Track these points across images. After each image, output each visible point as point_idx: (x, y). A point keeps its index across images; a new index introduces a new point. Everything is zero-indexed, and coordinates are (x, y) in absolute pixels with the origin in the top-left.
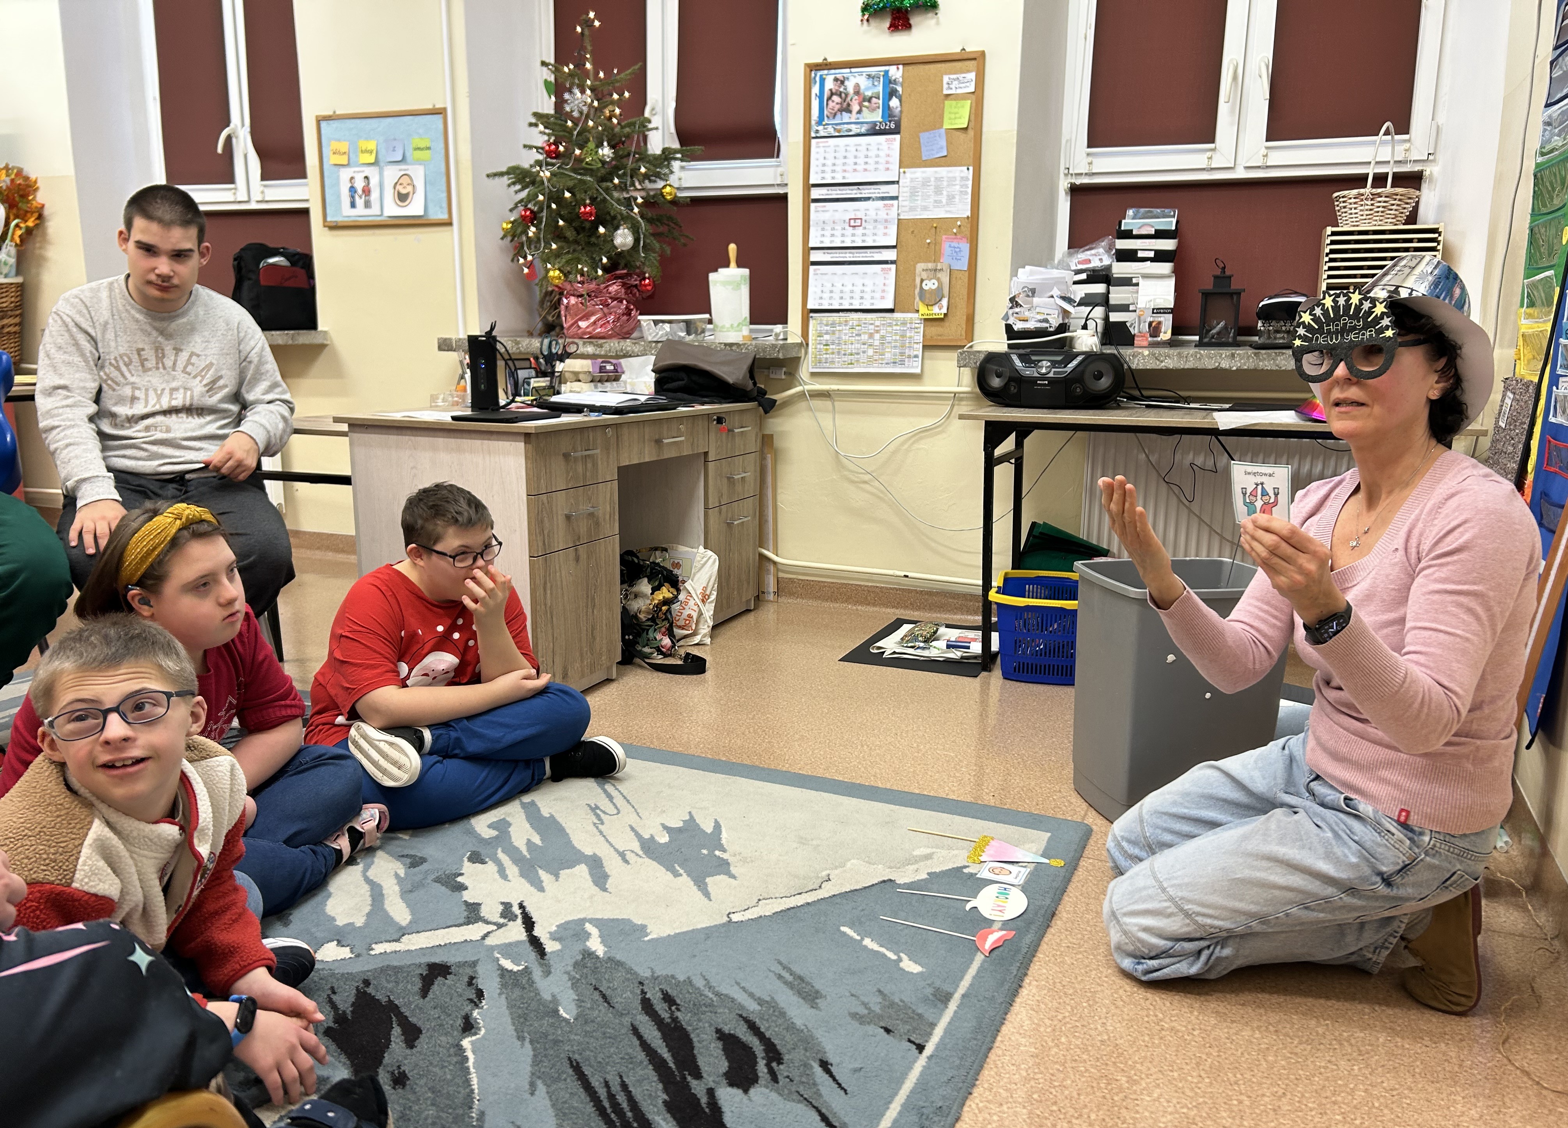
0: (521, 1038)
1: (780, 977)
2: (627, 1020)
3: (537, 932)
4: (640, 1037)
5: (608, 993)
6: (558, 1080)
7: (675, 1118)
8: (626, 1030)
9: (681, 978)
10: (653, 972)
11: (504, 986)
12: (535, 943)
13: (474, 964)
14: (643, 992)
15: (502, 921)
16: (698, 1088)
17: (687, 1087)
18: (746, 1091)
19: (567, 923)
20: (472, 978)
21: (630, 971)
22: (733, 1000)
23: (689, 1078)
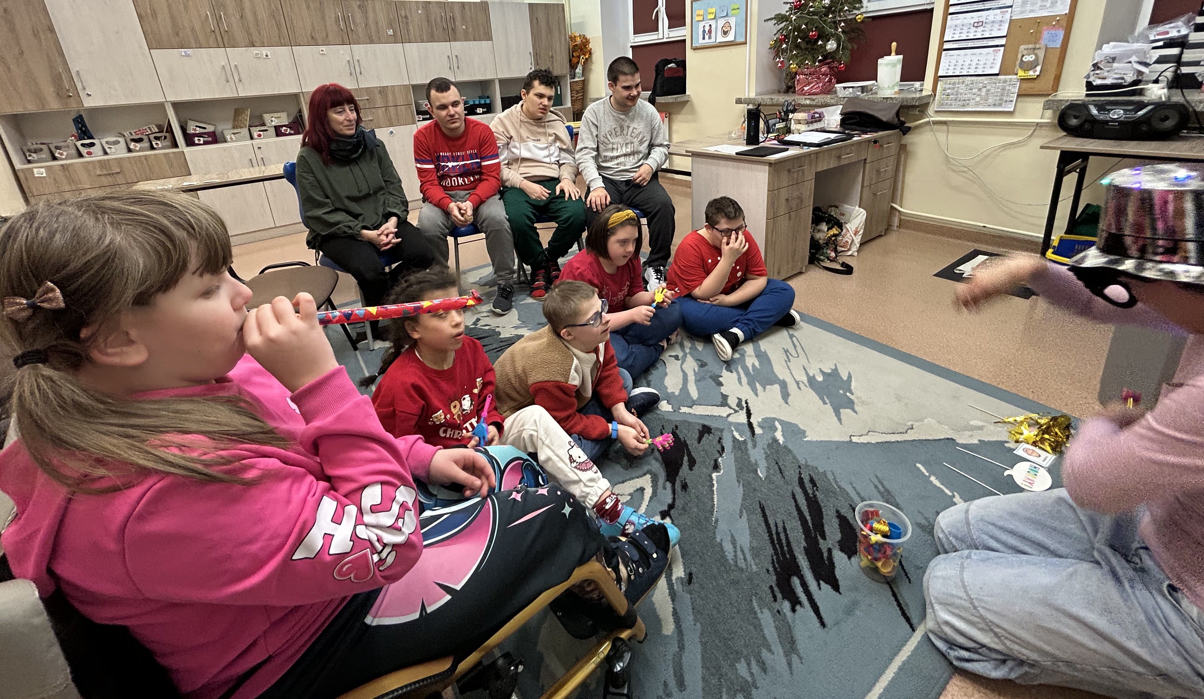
0: (738, 481)
1: (876, 487)
2: (790, 488)
3: (751, 420)
4: (796, 501)
5: (782, 468)
6: (753, 513)
7: (809, 561)
8: (789, 494)
9: (821, 471)
10: (806, 462)
11: (734, 447)
12: (750, 425)
13: (722, 431)
14: (800, 473)
15: (737, 408)
16: (823, 545)
17: (817, 543)
18: (849, 558)
19: (767, 418)
20: (720, 439)
21: (794, 457)
22: (848, 494)
23: (819, 537)
